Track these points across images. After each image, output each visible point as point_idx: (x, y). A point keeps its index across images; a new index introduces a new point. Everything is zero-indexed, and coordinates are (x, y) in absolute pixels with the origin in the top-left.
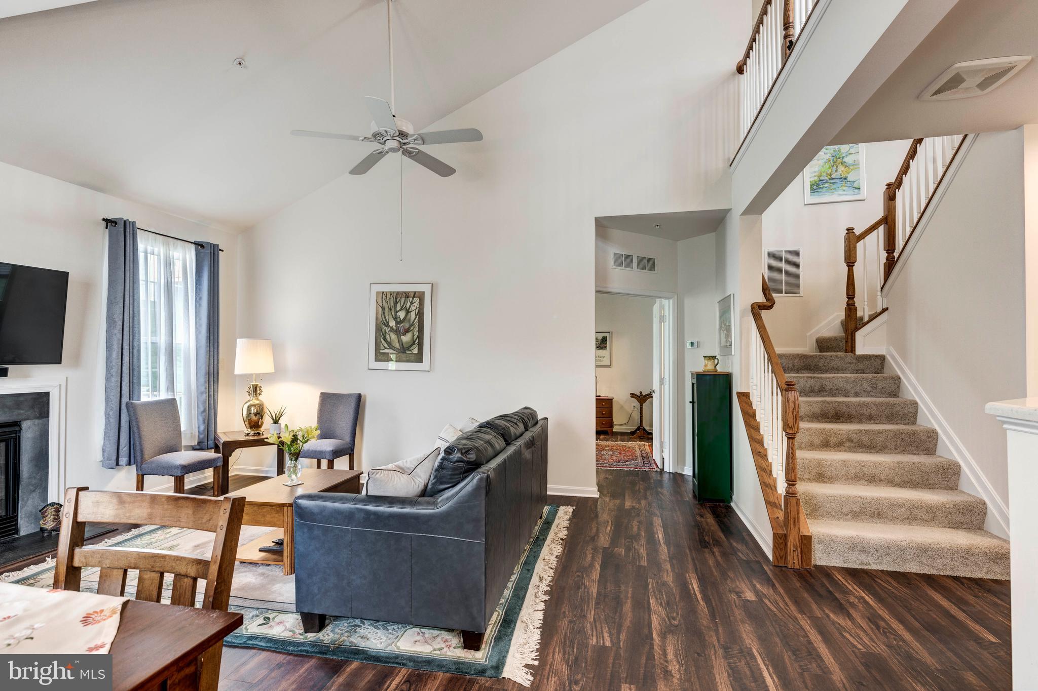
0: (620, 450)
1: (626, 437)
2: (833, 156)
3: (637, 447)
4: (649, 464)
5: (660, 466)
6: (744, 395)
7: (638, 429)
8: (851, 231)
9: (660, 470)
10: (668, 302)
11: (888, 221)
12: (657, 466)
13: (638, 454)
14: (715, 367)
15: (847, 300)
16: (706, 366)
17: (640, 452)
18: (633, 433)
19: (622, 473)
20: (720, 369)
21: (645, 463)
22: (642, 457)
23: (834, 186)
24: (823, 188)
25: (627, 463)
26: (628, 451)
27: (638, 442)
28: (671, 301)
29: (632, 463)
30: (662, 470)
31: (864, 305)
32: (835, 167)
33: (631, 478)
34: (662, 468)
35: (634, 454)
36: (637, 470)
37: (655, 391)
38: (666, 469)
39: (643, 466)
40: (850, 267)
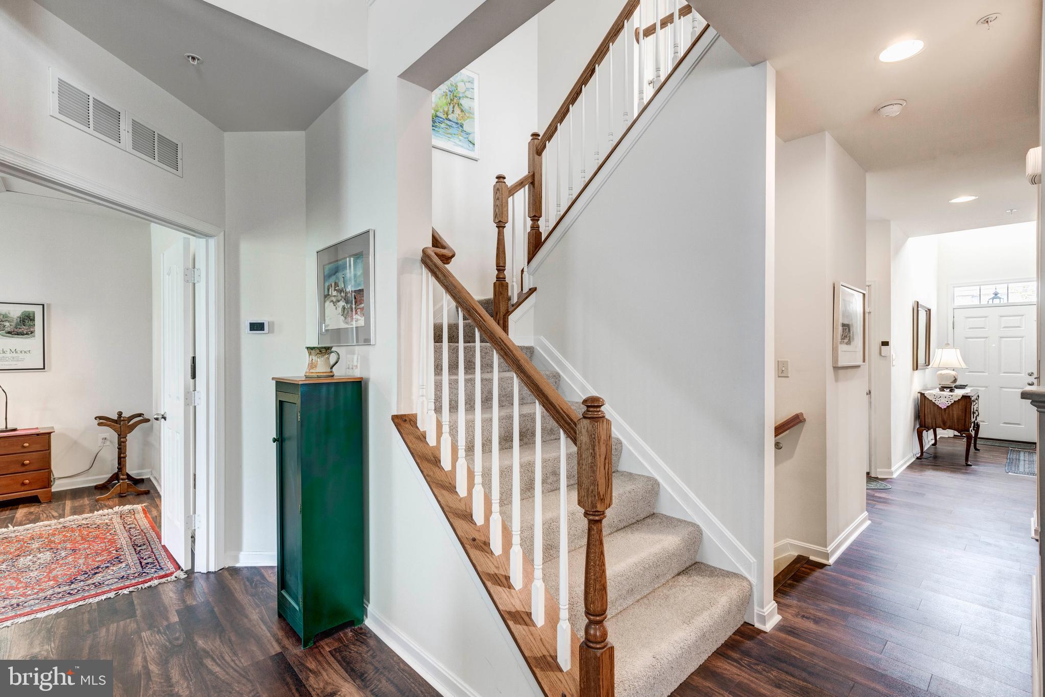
0: (74, 541)
1: (86, 501)
2: (450, 91)
3: (117, 520)
4: (156, 563)
5: (185, 564)
6: (406, 421)
7: (115, 477)
8: (502, 180)
9: (186, 572)
10: (205, 242)
11: (533, 181)
12: (179, 567)
13: (123, 540)
14: (332, 368)
15: (497, 272)
16: (312, 365)
17: (126, 534)
18: (102, 488)
19: (86, 616)
20: (341, 373)
21: (144, 562)
22: (135, 546)
23: (450, 131)
24: (439, 128)
25: (98, 578)
26: (97, 537)
27: (116, 509)
28: (212, 242)
29: (109, 576)
30: (190, 573)
31: (513, 282)
32: (452, 106)
33: (113, 627)
34: (189, 567)
35: (112, 542)
36: (126, 591)
37: (167, 416)
38: (201, 567)
39: (140, 575)
40: (501, 229)
